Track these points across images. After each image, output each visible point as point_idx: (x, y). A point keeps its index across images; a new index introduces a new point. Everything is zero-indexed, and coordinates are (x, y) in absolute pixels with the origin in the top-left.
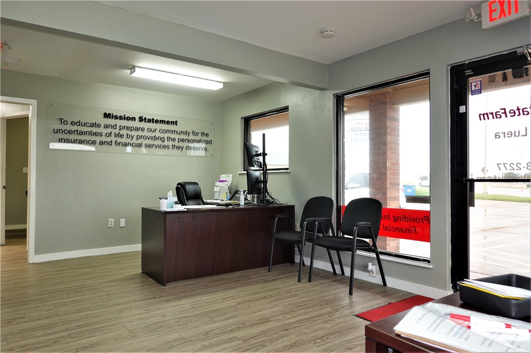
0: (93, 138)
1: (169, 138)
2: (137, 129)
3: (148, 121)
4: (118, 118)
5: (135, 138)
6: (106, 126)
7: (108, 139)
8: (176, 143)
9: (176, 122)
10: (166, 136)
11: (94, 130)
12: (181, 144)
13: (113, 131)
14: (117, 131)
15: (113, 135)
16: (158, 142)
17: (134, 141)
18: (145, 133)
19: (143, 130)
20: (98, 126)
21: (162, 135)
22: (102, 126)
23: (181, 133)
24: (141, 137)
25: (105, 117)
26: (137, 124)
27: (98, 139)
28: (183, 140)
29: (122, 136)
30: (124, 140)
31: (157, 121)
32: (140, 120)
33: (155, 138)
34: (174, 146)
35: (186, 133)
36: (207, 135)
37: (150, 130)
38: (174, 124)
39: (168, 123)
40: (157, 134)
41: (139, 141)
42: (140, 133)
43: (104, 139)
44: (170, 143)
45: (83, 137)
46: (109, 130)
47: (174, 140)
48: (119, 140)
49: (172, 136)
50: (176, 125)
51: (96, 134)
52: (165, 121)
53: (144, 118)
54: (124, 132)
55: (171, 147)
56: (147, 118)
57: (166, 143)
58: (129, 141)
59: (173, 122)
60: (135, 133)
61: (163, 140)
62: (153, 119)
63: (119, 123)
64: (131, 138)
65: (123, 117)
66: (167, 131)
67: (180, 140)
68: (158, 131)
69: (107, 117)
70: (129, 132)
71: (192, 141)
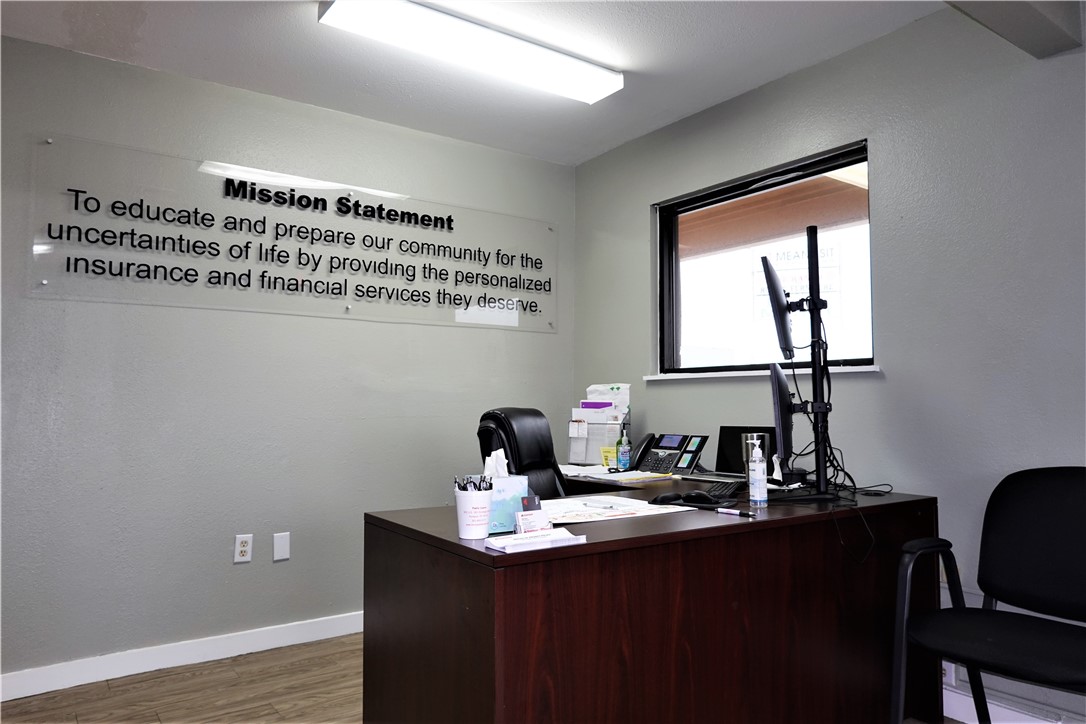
0: (186, 262)
1: (428, 271)
2: (331, 238)
3: (365, 214)
4: (270, 199)
5: (324, 265)
6: (232, 224)
7: (239, 267)
8: (450, 287)
9: (450, 220)
10: (419, 261)
11: (192, 233)
12: (464, 289)
13: (256, 241)
14: (267, 241)
15: (253, 252)
16: (396, 282)
17: (322, 274)
18: (357, 252)
19: (349, 240)
20: (206, 221)
21: (407, 260)
22: (219, 223)
23: (462, 254)
24: (342, 264)
25: (227, 193)
26: (329, 220)
27: (204, 265)
28: (468, 278)
29: (282, 258)
30: (290, 271)
31: (392, 216)
32: (339, 210)
33: (386, 268)
34: (442, 296)
35: (478, 255)
36: (537, 264)
37: (370, 242)
38: (442, 227)
39: (425, 221)
40: (393, 256)
41: (338, 277)
42: (340, 251)
43: (222, 264)
44: (432, 286)
45: (151, 258)
46: (240, 238)
47: (442, 275)
48: (274, 270)
49: (439, 263)
50: (450, 228)
51: (196, 248)
52: (416, 215)
53: (353, 202)
54: (290, 245)
55: (433, 297)
56: (363, 204)
57: (419, 284)
58: (303, 274)
59: (442, 219)
60: (320, 250)
61: (409, 274)
62: (381, 208)
63: (275, 214)
64: (312, 264)
65: (287, 197)
66: (421, 248)
67: (459, 278)
68: (394, 245)
69: (236, 195)
70: (305, 247)
71: (495, 282)
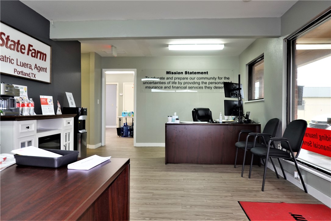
0: (161, 85)
1: (203, 83)
2: (184, 79)
3: (190, 74)
4: (173, 73)
5: (183, 83)
6: (168, 79)
7: (169, 85)
8: (207, 85)
9: (207, 72)
10: (201, 81)
11: (162, 81)
12: (211, 85)
13: (171, 81)
14: (173, 81)
15: (171, 83)
16: (197, 85)
17: (182, 85)
18: (189, 81)
19: (187, 79)
20: (164, 78)
21: (198, 81)
22: (166, 79)
23: (210, 78)
24: (186, 83)
25: (167, 74)
26: (184, 76)
27: (163, 86)
28: (211, 83)
29: (176, 83)
30: (177, 85)
31: (195, 73)
32: (185, 74)
33: (194, 83)
34: (206, 87)
35: (214, 78)
36: (228, 78)
37: (191, 79)
38: (206, 74)
39: (202, 73)
40: (196, 80)
41: (185, 85)
42: (186, 81)
43: (166, 85)
44: (204, 85)
45: (156, 85)
46: (169, 81)
47: (206, 83)
48: (174, 85)
49: (205, 81)
50: (207, 74)
51: (162, 83)
52: (200, 72)
53: (188, 72)
54: (177, 81)
55: (204, 87)
56: (189, 72)
57: (201, 85)
58: (179, 85)
59: (205, 72)
60: (182, 81)
61: (199, 84)
62: (193, 72)
63: (174, 76)
64: (180, 84)
65: (176, 73)
66: (201, 78)
67: (209, 83)
68: (196, 79)
69: (168, 74)
70: (179, 81)
71: (218, 83)
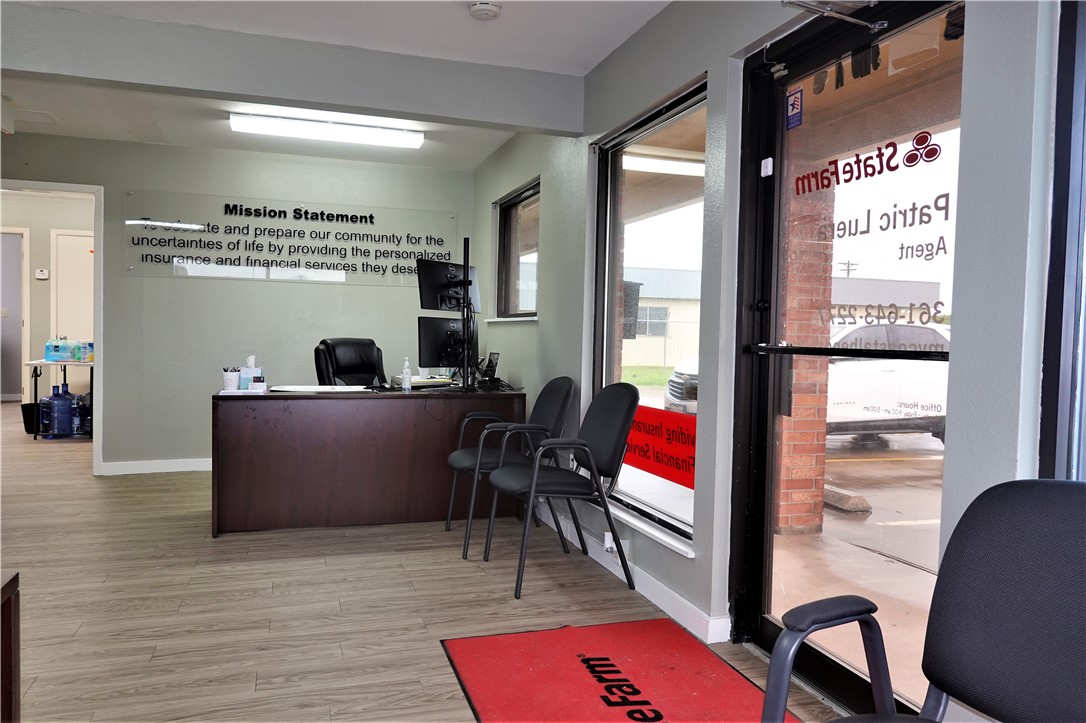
0: (204, 253)
1: (355, 251)
2: (289, 234)
3: (312, 218)
4: (251, 214)
5: (285, 251)
6: (229, 230)
7: (234, 255)
8: (372, 261)
9: (371, 217)
10: (349, 245)
11: (206, 237)
12: (382, 262)
13: (243, 239)
14: (250, 238)
15: (242, 246)
16: (335, 259)
17: (284, 256)
18: (307, 242)
19: (301, 234)
20: (214, 229)
21: (340, 245)
22: (222, 230)
23: (381, 238)
24: (297, 249)
25: (226, 213)
26: (290, 223)
27: (214, 254)
28: (385, 254)
29: (259, 248)
30: (265, 255)
31: (330, 217)
32: (295, 217)
33: (327, 251)
34: (365, 267)
35: (393, 238)
36: (440, 242)
37: (316, 235)
38: (366, 222)
39: (354, 219)
40: (331, 242)
42: (296, 241)
43: (224, 253)
44: (359, 261)
45: (185, 252)
46: (234, 238)
47: (366, 253)
48: (254, 255)
49: (363, 245)
50: (372, 222)
51: (209, 245)
52: (347, 216)
53: (303, 211)
54: (264, 240)
55: (359, 267)
56: (310, 211)
57: (350, 260)
58: (273, 257)
59: (365, 217)
60: (284, 242)
61: (343, 253)
62: (322, 214)
63: (254, 222)
64: (277, 251)
65: (262, 212)
66: (350, 237)
67: (378, 254)
68: (332, 237)
69: (231, 213)
70: (274, 241)
71: (405, 256)
